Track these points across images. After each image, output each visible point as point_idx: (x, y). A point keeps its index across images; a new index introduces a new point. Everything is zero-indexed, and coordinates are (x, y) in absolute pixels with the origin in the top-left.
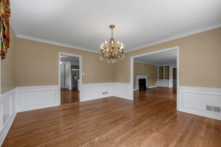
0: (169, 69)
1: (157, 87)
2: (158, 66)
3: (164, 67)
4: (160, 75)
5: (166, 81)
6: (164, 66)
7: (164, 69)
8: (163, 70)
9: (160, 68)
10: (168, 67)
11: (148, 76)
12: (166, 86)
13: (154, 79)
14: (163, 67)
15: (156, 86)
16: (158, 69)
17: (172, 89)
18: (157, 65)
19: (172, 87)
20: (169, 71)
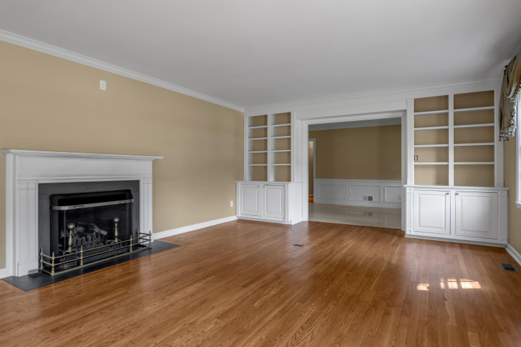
1: (240, 221)
2: (248, 113)
3: (270, 120)
4: (252, 159)
5: (277, 188)
6: (270, 111)
7: (271, 128)
8: (265, 133)
9: (253, 121)
10: (288, 117)
11: (156, 163)
14: (265, 118)
15: (233, 218)
16: (247, 130)
17: (306, 225)
18: (242, 110)
19: (305, 218)
20: (290, 139)
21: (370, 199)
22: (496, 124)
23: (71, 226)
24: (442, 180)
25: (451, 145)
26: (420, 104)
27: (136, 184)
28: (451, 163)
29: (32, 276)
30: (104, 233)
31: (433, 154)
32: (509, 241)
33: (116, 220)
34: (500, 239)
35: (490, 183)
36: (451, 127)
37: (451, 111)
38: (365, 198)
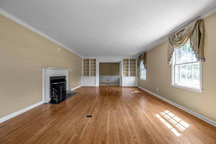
0: (95, 63)
1: (82, 87)
2: (83, 58)
3: (90, 60)
4: (84, 70)
5: (93, 78)
6: (90, 58)
7: (90, 62)
8: (88, 63)
9: (85, 60)
10: (95, 60)
11: (69, 71)
12: (92, 85)
13: (77, 75)
14: (88, 60)
15: (80, 86)
16: (83, 62)
17: (99, 87)
18: (82, 57)
19: (98, 85)
20: (95, 66)
21: (108, 80)
22: (136, 65)
23: (54, 89)
24: (127, 75)
25: (129, 69)
26: (124, 60)
27: (65, 77)
28: (129, 72)
29: (50, 102)
30: (57, 91)
31: (125, 70)
32: (138, 86)
33: (61, 87)
34: (137, 85)
35: (135, 76)
36: (129, 65)
37: (129, 62)
38: (107, 80)
